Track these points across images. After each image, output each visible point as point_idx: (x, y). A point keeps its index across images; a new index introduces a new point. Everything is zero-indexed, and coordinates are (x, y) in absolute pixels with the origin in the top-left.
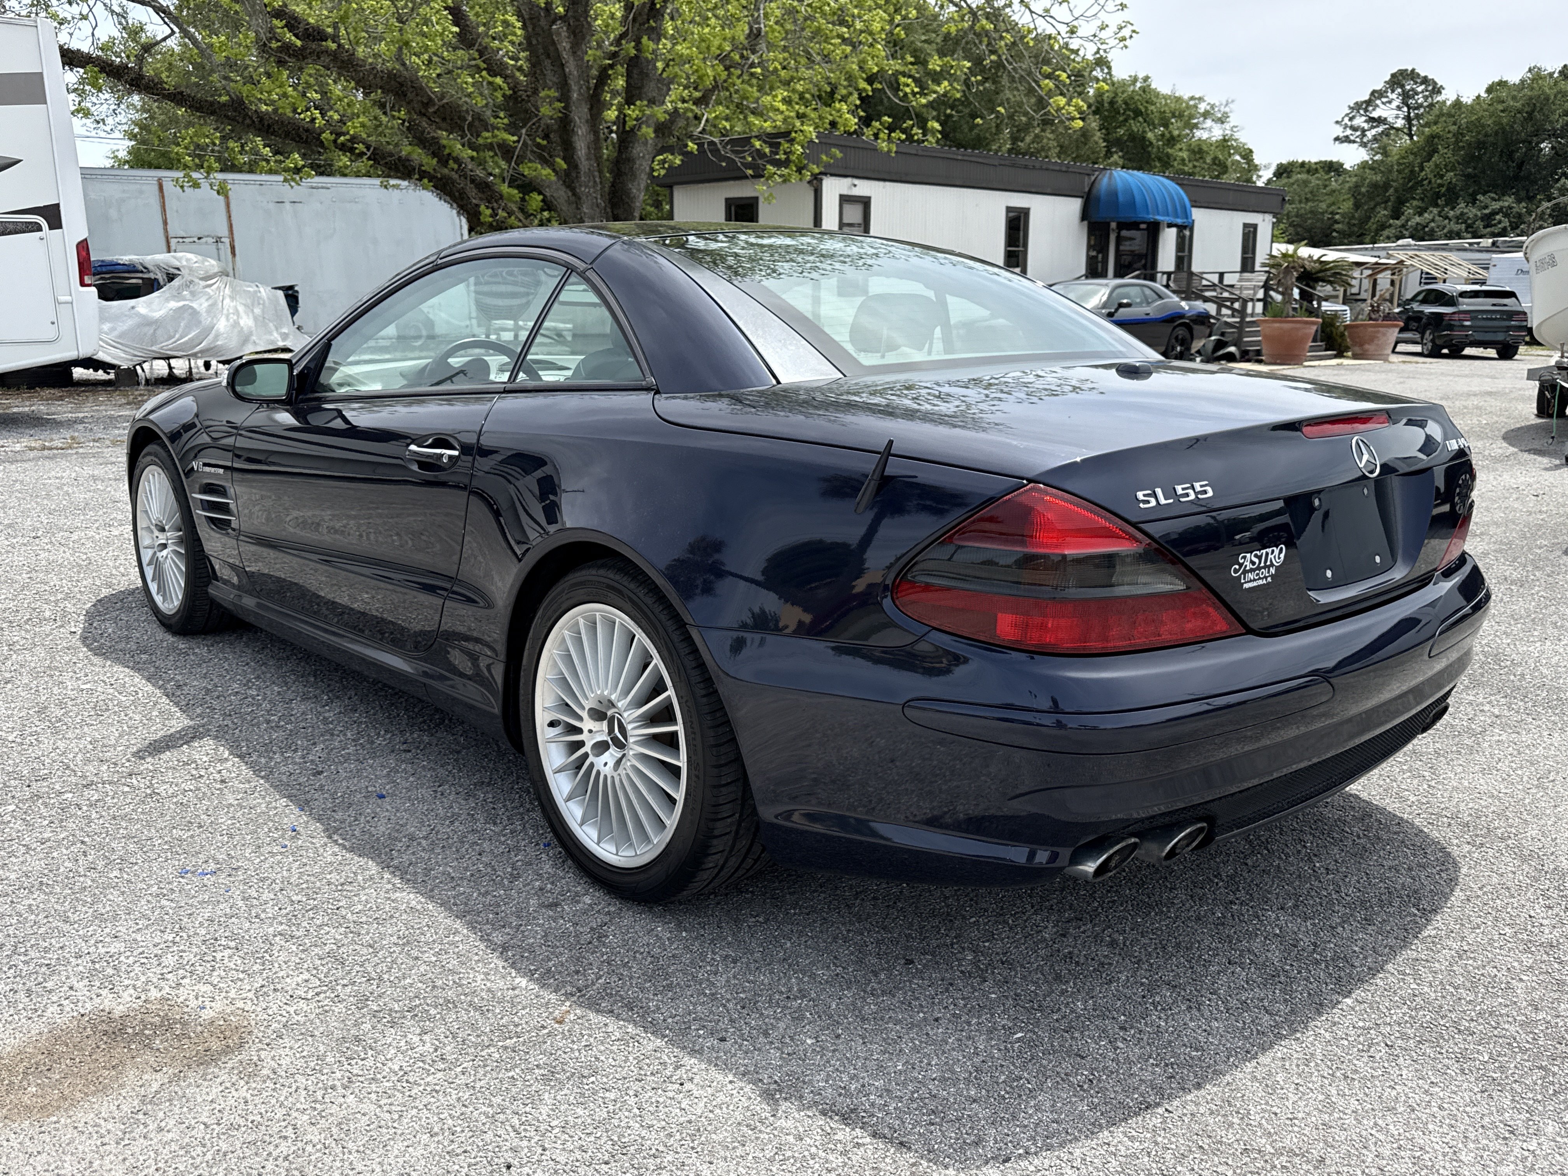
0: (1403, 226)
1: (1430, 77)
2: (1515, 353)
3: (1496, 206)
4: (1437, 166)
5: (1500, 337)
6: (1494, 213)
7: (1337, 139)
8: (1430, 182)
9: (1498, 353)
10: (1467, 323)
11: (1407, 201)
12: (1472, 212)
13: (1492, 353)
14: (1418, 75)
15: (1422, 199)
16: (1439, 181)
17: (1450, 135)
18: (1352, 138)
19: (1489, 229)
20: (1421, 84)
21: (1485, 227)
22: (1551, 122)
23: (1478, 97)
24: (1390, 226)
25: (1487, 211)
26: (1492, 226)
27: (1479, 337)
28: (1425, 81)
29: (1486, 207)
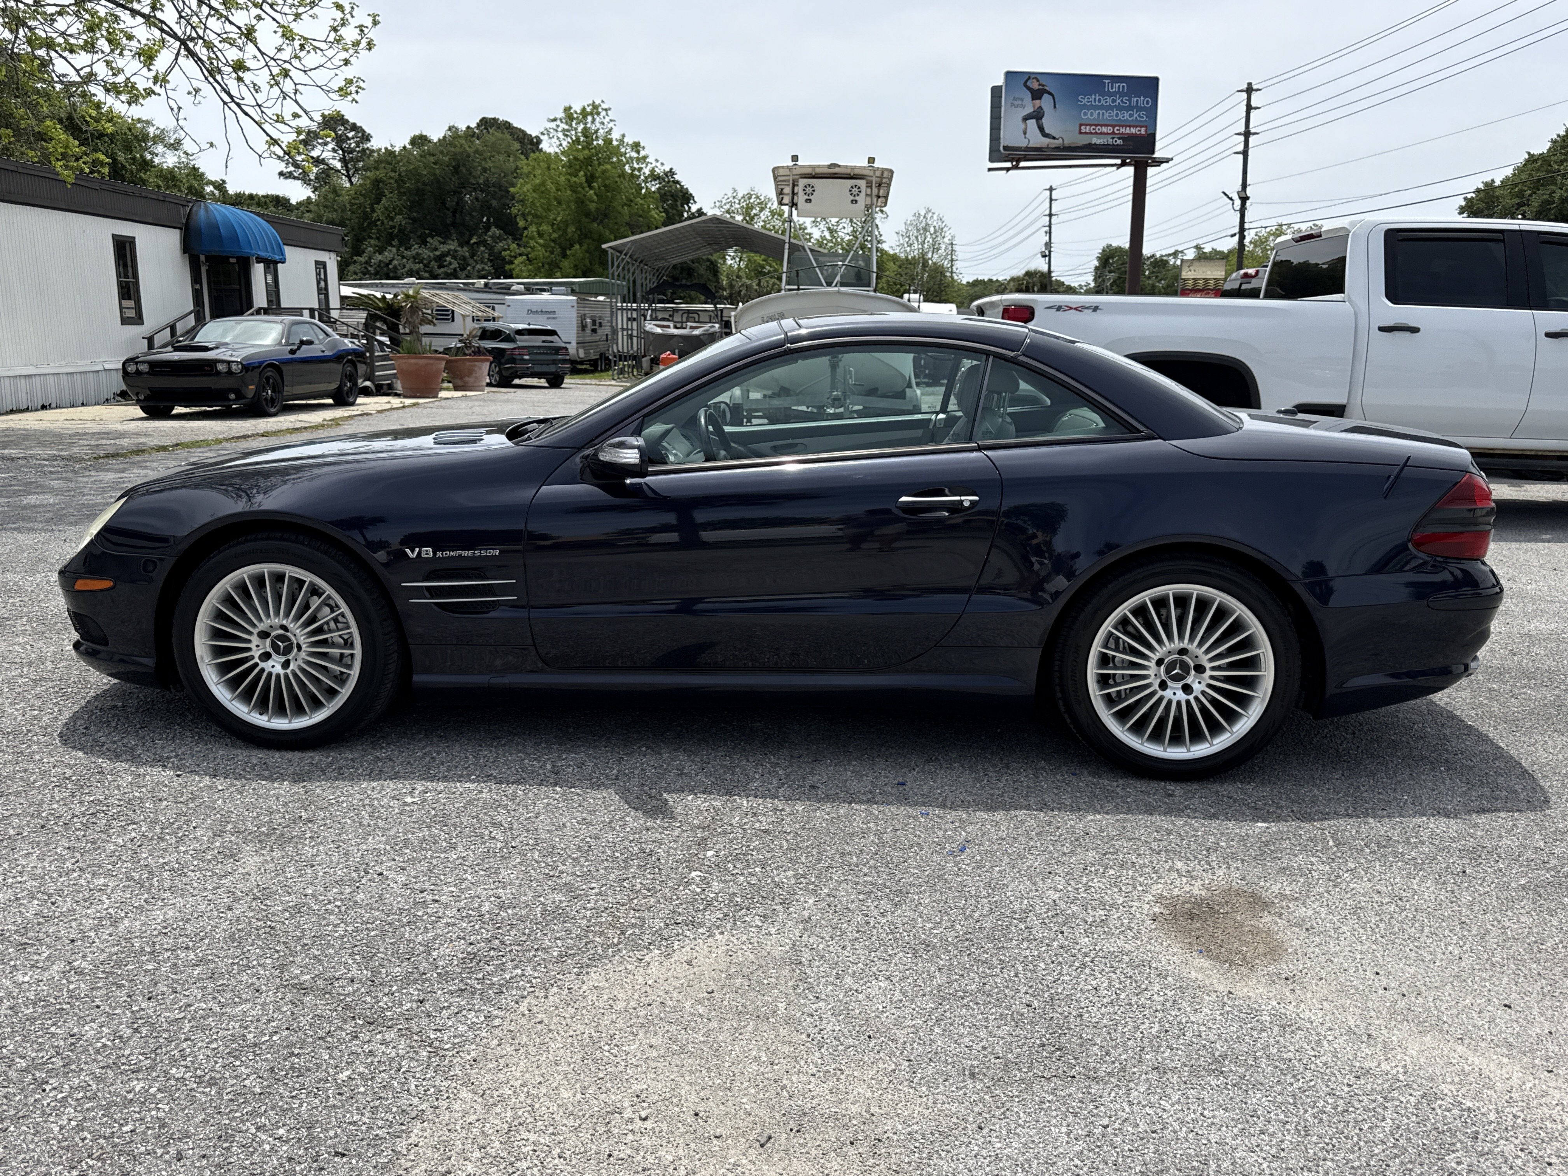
0: (366, 263)
1: (358, 124)
2: (562, 383)
3: (444, 248)
4: (386, 208)
5: (552, 368)
6: (444, 255)
7: (281, 174)
8: (383, 223)
9: (548, 382)
10: (527, 357)
11: (365, 240)
12: (426, 253)
13: (543, 382)
14: (347, 121)
15: (378, 238)
16: (391, 223)
17: (392, 181)
18: (296, 174)
19: (442, 270)
20: (352, 130)
21: (440, 267)
22: (475, 177)
23: (405, 147)
24: (355, 262)
25: (437, 253)
26: (444, 267)
27: (537, 369)
28: (354, 127)
29: (436, 249)
